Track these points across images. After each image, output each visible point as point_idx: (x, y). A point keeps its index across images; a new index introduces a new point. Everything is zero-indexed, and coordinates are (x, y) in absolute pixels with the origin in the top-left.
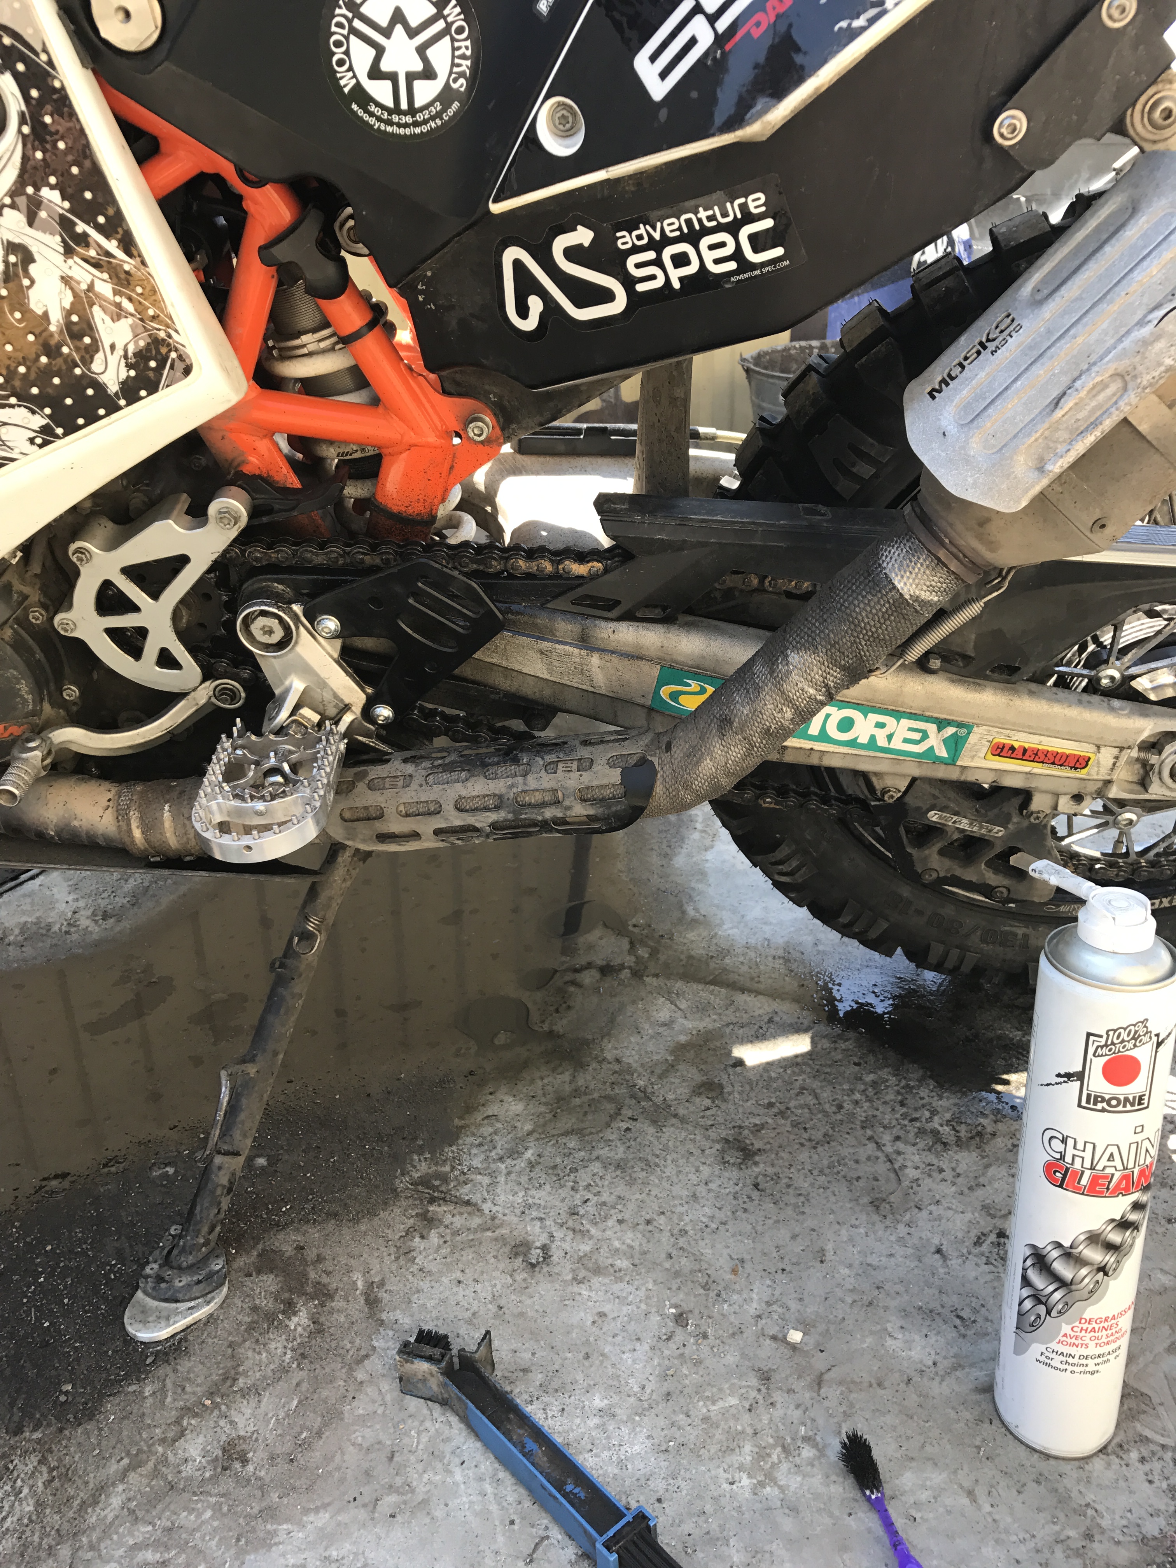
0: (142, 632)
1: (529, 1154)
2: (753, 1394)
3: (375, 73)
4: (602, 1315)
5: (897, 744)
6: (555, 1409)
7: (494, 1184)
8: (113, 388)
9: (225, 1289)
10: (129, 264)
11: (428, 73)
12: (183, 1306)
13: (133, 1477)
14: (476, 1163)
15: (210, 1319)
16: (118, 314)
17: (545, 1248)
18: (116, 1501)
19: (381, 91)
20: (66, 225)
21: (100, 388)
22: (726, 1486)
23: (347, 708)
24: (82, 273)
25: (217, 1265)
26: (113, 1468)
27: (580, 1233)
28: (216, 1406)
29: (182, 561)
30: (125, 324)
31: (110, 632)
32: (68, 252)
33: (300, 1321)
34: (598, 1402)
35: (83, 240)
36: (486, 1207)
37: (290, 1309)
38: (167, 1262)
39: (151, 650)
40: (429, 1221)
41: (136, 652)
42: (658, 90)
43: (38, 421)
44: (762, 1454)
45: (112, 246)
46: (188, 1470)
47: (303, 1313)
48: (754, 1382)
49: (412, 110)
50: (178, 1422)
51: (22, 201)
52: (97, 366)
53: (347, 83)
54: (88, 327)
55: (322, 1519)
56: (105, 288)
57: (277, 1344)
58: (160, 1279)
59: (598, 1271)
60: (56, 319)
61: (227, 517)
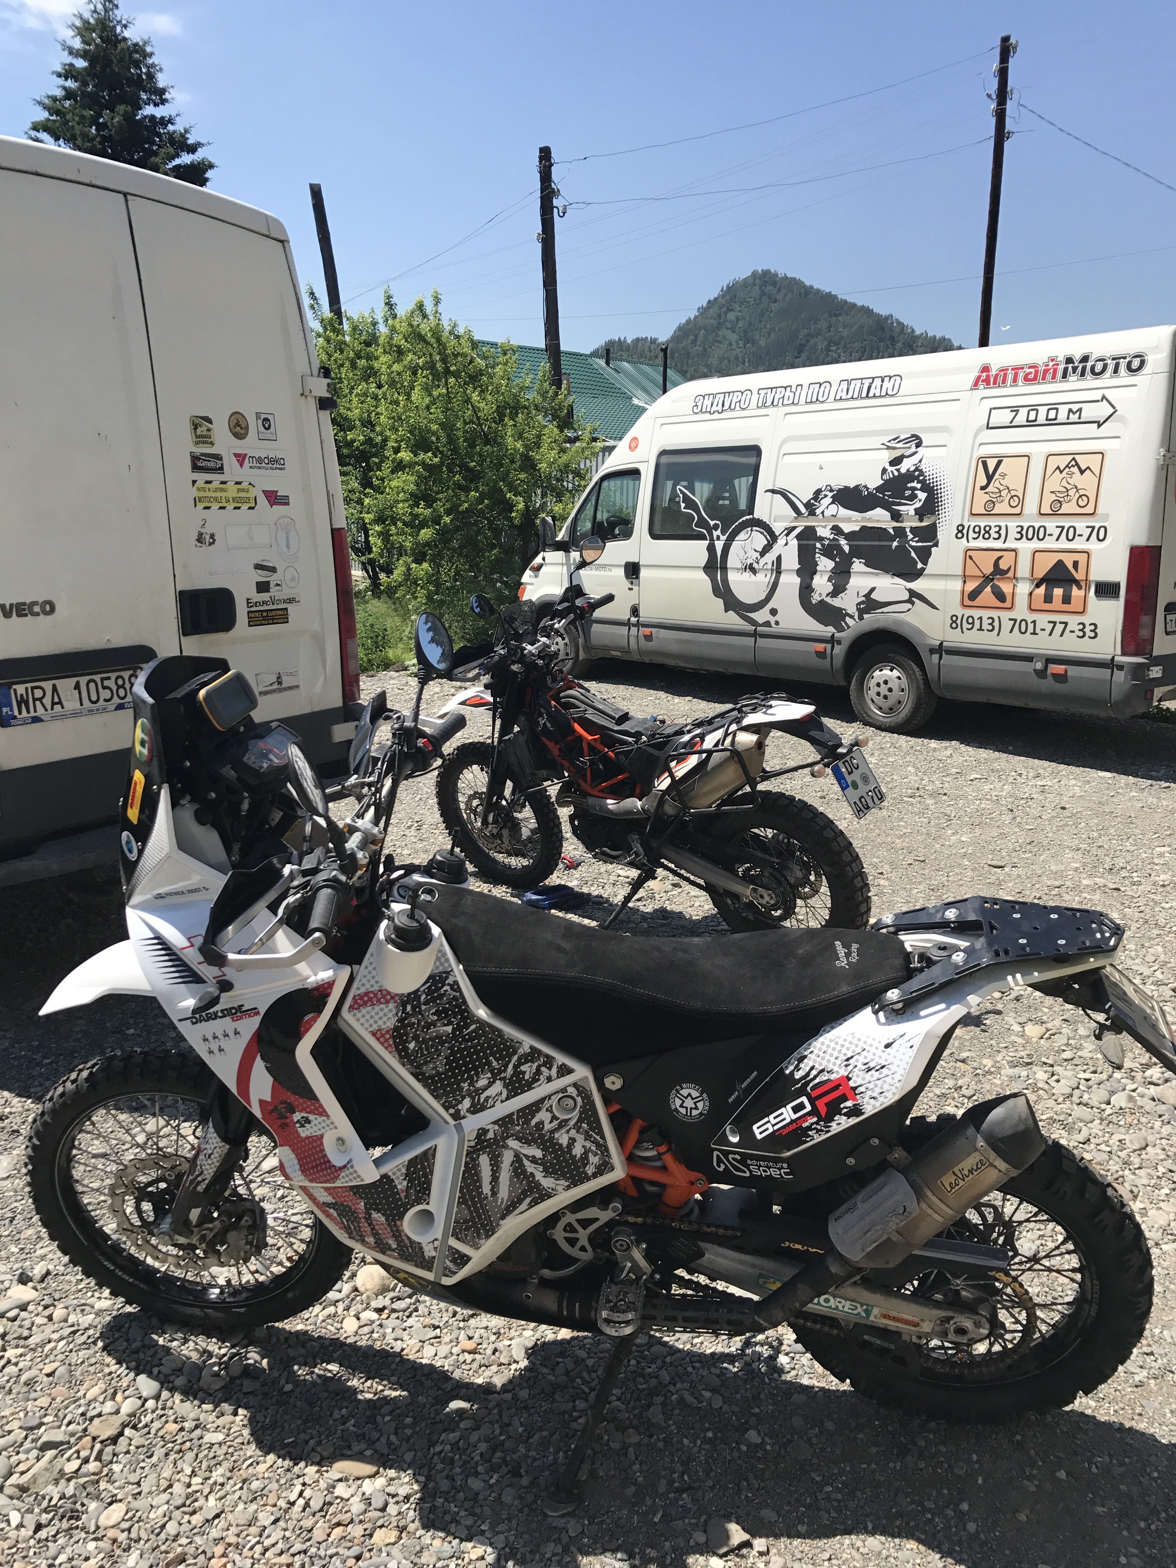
0: (577, 1239)
3: (681, 1106)
5: (846, 1309)
8: (590, 1174)
10: (601, 1142)
11: (696, 1108)
16: (595, 1155)
19: (683, 1111)
20: (587, 1132)
21: (586, 1174)
23: (645, 1274)
24: (588, 1144)
29: (597, 1219)
30: (597, 1158)
31: (565, 1238)
32: (586, 1140)
35: (591, 1136)
39: (579, 1245)
41: (573, 1246)
42: (759, 1137)
43: (567, 1184)
45: (598, 1138)
49: (691, 1116)
51: (576, 1127)
52: (587, 1168)
53: (673, 1107)
54: (587, 1158)
56: (594, 1148)
60: (578, 1156)
61: (615, 1210)
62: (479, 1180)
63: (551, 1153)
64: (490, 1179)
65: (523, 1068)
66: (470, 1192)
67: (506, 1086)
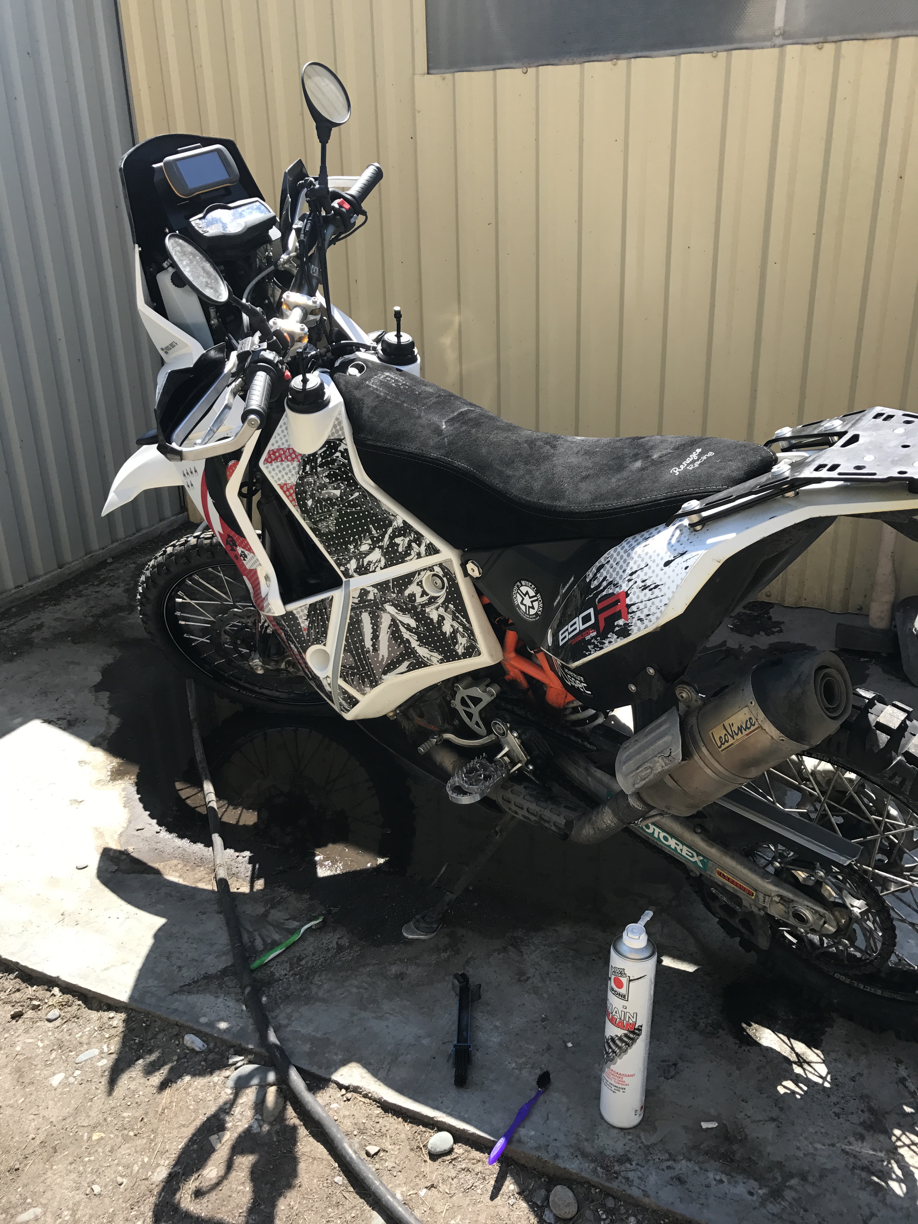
0: (472, 714)
1: (554, 949)
2: (541, 1050)
3: (522, 603)
4: (524, 1005)
6: (485, 1018)
7: (535, 951)
8: (460, 654)
9: (433, 935)
10: (467, 625)
11: (533, 608)
12: (420, 932)
13: (376, 966)
14: (536, 942)
15: (424, 941)
16: (463, 637)
17: (528, 978)
18: (368, 969)
19: (523, 607)
20: (454, 614)
21: (457, 653)
22: (507, 1063)
24: (456, 625)
25: (435, 926)
26: (374, 962)
27: (543, 980)
28: (407, 962)
29: (482, 699)
30: (465, 640)
31: (464, 711)
32: (453, 620)
33: (444, 955)
34: (498, 1024)
35: (458, 617)
36: (525, 956)
37: (445, 951)
38: (423, 918)
39: (474, 720)
40: (505, 949)
41: (470, 719)
42: (560, 643)
43: (440, 657)
44: (525, 1063)
45: (464, 620)
46: (389, 973)
47: (447, 954)
48: (544, 1047)
49: (529, 614)
50: (396, 961)
51: (444, 606)
52: (457, 647)
53: (516, 603)
54: (455, 637)
55: (408, 1003)
56: (461, 629)
57: (434, 957)
58: (418, 921)
59: (536, 993)
60: (448, 634)
61: (491, 694)
62: (362, 634)
63: (424, 625)
64: (371, 636)
65: (398, 540)
66: (355, 643)
67: (384, 554)
